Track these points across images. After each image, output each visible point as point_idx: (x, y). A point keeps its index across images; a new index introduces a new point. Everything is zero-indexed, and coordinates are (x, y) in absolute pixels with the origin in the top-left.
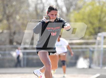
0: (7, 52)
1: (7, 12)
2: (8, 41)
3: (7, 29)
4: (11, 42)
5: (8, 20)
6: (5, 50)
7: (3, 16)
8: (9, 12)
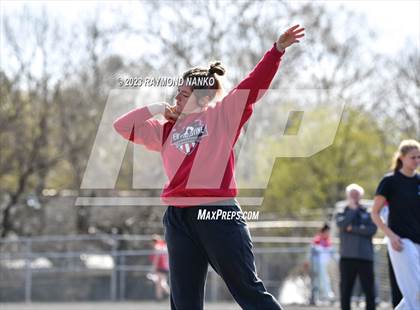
0: (70, 255)
1: (72, 137)
2: (72, 222)
3: (70, 188)
4: (82, 225)
5: (74, 161)
6: (64, 250)
7: (61, 148)
8: (78, 138)
